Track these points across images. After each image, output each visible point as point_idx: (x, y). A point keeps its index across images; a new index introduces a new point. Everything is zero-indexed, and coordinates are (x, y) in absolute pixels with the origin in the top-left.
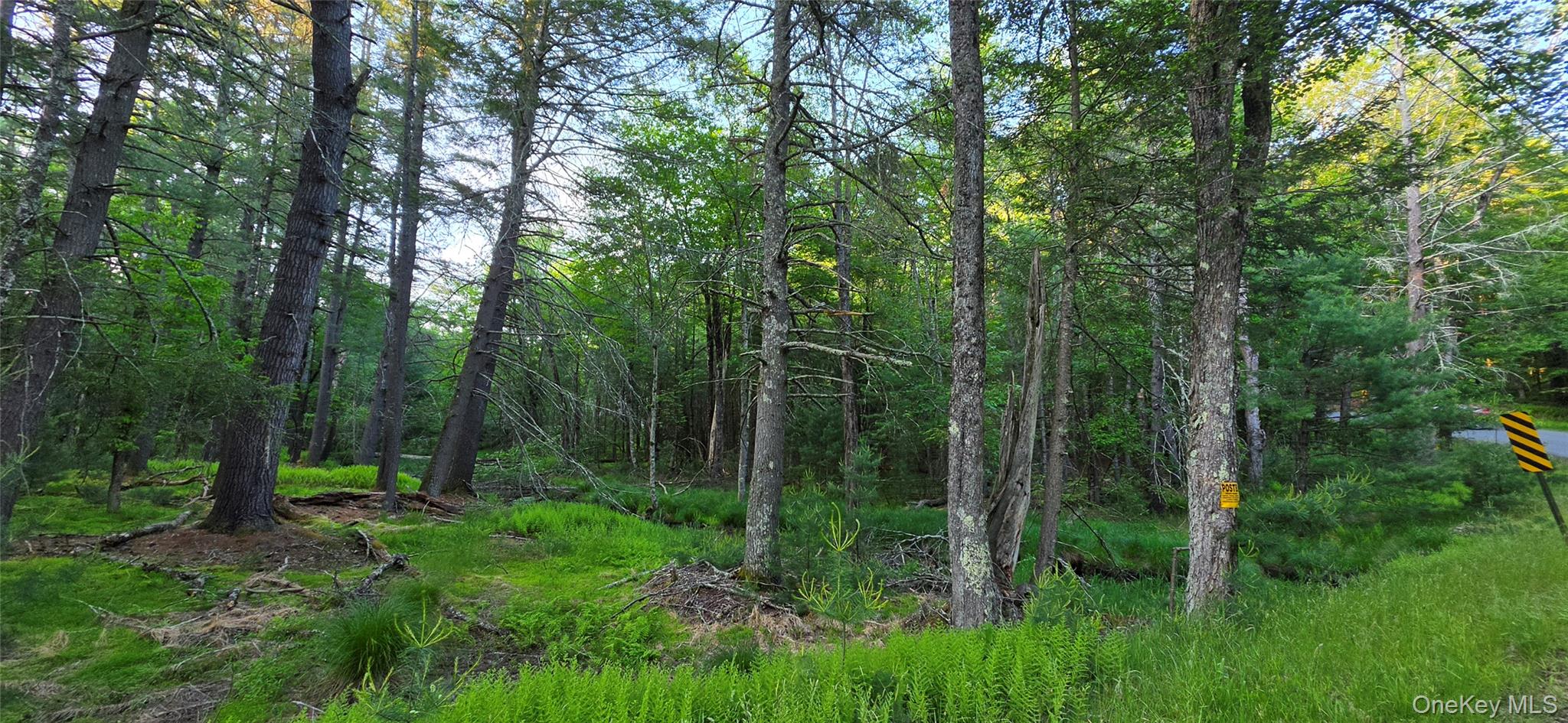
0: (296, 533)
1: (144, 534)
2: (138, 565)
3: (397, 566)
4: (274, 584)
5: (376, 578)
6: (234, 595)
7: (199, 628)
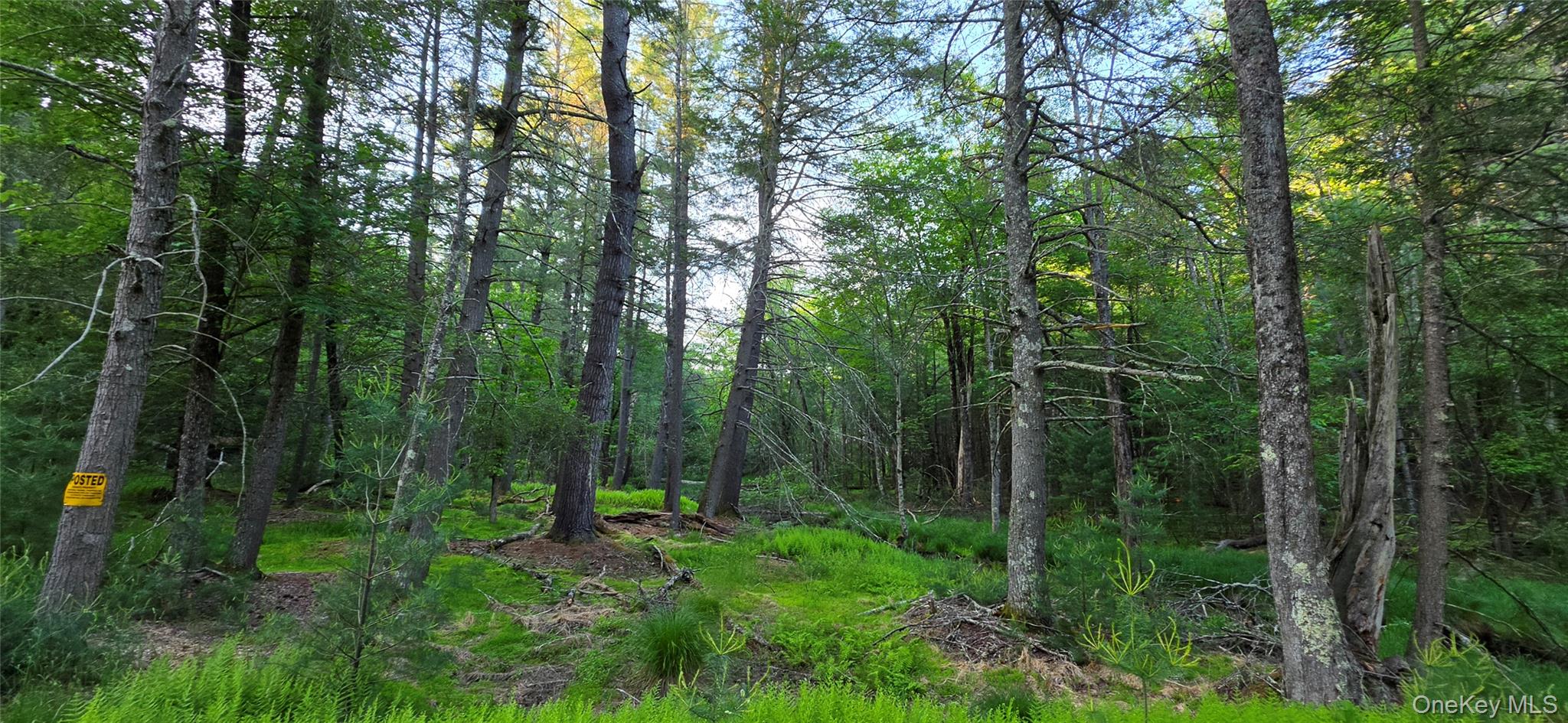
0: (610, 546)
1: (512, 541)
2: (510, 565)
3: (685, 580)
4: (597, 587)
5: (670, 588)
6: (571, 594)
7: (551, 620)
